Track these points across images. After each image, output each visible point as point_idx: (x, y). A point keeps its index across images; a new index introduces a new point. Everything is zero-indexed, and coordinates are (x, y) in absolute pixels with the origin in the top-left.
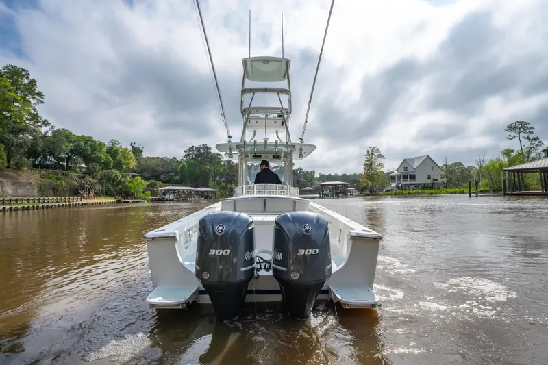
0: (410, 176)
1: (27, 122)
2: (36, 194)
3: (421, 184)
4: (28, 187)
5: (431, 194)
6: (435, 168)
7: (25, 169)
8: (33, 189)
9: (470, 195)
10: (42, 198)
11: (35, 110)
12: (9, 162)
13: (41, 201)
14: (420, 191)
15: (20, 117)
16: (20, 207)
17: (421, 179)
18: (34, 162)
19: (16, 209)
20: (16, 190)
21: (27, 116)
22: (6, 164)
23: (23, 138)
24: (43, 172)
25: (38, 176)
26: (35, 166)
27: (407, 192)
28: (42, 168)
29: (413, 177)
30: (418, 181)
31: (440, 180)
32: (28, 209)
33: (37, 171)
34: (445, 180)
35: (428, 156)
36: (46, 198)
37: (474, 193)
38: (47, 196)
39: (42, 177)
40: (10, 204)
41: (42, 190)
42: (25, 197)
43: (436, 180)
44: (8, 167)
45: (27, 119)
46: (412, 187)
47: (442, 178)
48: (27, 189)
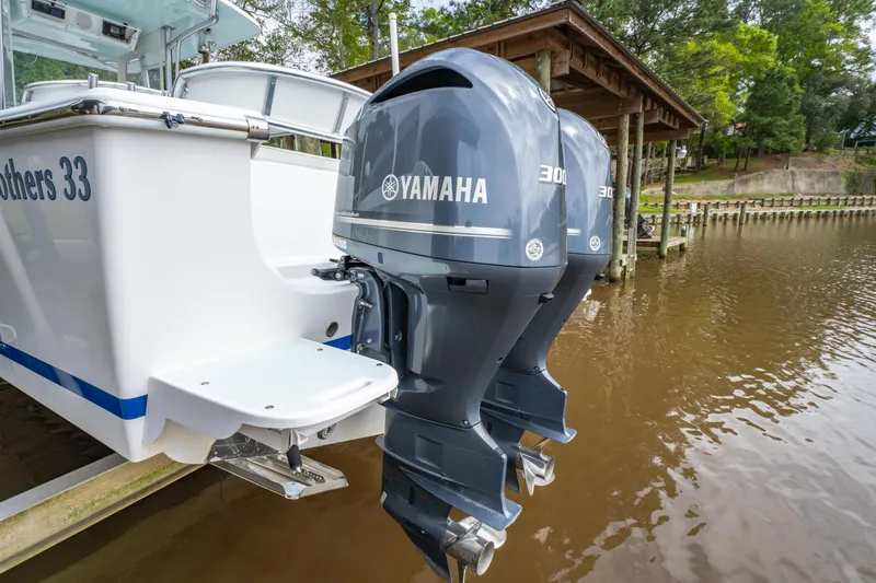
1: (848, 67)
2: (843, 191)
4: (831, 179)
7: (832, 149)
8: (839, 182)
10: (853, 197)
11: (865, 41)
12: (807, 141)
13: (850, 202)
15: (837, 61)
16: (814, 211)
18: (847, 135)
19: (808, 216)
20: (812, 185)
21: (848, 58)
22: (804, 146)
23: (835, 98)
24: (862, 152)
25: (851, 160)
26: (849, 143)
28: (860, 145)
32: (826, 216)
33: (851, 152)
36: (859, 197)
38: (861, 194)
39: (857, 162)
40: (800, 206)
41: (854, 185)
42: (823, 195)
44: (805, 150)
45: (848, 62)
48: (829, 183)
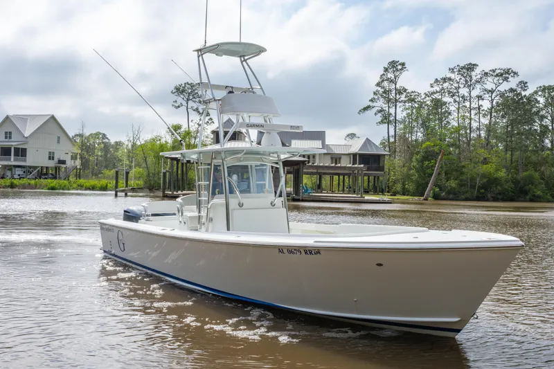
0: (17, 150)
3: (35, 168)
5: (53, 188)
6: (63, 138)
9: (116, 195)
14: (33, 182)
17: (36, 158)
27: (8, 182)
29: (21, 153)
30: (30, 160)
31: (70, 163)
34: (78, 163)
35: (53, 117)
37: (122, 191)
43: (63, 162)
46: (18, 172)
47: (74, 158)
